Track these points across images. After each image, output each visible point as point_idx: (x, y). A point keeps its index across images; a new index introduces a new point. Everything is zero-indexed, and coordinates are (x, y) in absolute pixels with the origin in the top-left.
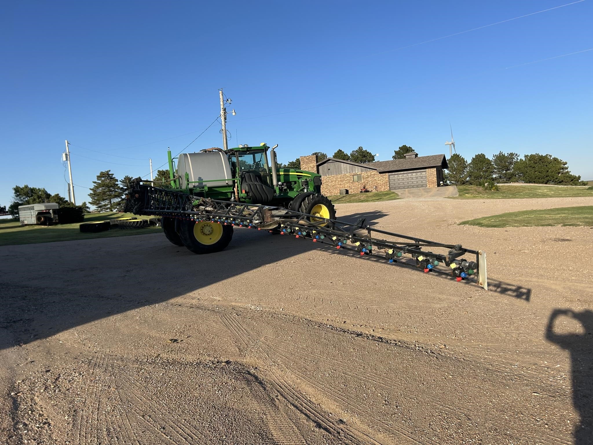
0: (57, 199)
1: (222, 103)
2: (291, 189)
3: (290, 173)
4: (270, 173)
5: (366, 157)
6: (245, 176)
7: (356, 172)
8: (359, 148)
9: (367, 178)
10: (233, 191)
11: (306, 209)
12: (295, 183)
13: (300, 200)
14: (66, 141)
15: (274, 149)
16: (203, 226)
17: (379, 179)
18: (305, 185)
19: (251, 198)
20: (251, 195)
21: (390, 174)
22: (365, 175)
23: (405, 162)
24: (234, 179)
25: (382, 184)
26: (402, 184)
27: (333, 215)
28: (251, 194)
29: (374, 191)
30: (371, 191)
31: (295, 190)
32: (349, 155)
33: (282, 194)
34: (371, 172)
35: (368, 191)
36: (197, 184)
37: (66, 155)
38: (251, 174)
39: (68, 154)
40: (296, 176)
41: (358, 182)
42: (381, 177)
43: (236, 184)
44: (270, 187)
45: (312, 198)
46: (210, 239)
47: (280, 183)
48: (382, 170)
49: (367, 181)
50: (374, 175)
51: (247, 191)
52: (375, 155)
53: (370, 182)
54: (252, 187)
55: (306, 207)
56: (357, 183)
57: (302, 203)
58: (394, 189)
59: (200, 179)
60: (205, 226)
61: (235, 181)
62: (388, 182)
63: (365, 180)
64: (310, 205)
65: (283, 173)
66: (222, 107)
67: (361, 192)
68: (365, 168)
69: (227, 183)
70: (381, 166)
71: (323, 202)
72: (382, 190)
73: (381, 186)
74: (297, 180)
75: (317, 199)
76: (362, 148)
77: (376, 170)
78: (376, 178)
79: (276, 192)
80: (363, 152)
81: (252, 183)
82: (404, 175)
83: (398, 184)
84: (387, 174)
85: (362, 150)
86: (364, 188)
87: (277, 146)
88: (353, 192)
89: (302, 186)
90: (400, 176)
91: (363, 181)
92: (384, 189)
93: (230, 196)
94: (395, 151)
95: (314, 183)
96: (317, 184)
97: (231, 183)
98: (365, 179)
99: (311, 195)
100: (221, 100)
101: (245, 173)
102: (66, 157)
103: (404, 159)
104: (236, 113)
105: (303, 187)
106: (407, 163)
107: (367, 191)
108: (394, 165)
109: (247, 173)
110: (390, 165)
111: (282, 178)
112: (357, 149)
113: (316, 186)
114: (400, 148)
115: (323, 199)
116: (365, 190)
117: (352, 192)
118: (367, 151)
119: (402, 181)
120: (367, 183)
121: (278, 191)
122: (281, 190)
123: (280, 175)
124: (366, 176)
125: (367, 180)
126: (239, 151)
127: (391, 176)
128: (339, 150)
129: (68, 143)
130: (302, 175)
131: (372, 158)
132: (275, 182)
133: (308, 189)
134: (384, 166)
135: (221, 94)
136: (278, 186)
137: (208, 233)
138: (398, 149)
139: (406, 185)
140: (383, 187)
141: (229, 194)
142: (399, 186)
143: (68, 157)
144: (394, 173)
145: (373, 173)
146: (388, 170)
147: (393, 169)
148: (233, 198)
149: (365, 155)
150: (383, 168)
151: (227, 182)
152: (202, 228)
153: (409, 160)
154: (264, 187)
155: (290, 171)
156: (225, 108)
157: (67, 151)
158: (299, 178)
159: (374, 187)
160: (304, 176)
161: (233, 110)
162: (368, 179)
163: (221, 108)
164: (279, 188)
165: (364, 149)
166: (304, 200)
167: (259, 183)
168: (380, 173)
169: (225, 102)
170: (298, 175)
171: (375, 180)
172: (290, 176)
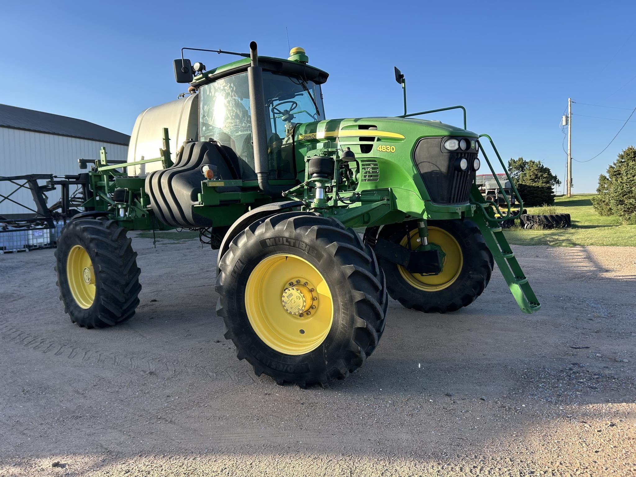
3: (340, 133)
14: (569, 99)
37: (567, 117)
40: (358, 141)
54: (153, 179)
95: (416, 165)
102: (567, 121)
129: (571, 102)
130: (374, 139)
143: (569, 119)
154: (173, 181)
155: (341, 127)
157: (569, 113)
160: (381, 139)
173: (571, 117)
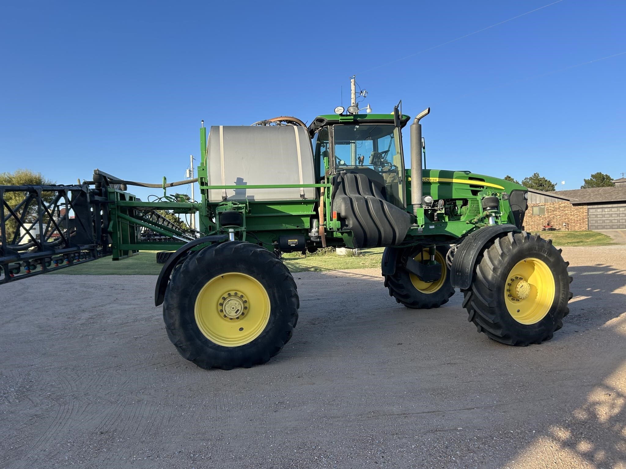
0: (172, 219)
1: (353, 96)
2: (454, 215)
3: (455, 181)
4: (407, 179)
5: (544, 186)
6: (343, 179)
7: (538, 202)
8: (535, 174)
9: (554, 211)
10: (314, 213)
11: (495, 270)
12: (465, 202)
13: (480, 244)
14: (191, 156)
15: (419, 120)
16: (226, 296)
17: (572, 213)
18: (492, 208)
19: (350, 232)
20: (351, 226)
21: (589, 207)
22: (550, 207)
23: (614, 191)
24: (318, 185)
25: (577, 221)
26: (608, 221)
27: (564, 287)
28: (351, 222)
29: (563, 229)
30: (559, 229)
31: (463, 219)
32: (521, 183)
33: (431, 227)
34: (560, 203)
35: (554, 229)
36: (231, 193)
37: (190, 171)
38: (358, 175)
39: (192, 170)
40: (469, 188)
41: (539, 216)
42: (576, 211)
43: (322, 198)
44: (403, 208)
45: (512, 240)
46: (241, 329)
47: (428, 199)
48: (577, 201)
49: (552, 216)
50: (565, 207)
51: (343, 214)
52: (556, 184)
53: (558, 217)
54: (355, 204)
55: (496, 263)
56: (537, 217)
57: (485, 253)
58: (595, 229)
59: (240, 181)
60: (229, 295)
61: (320, 188)
62: (586, 218)
63: (550, 214)
64: (507, 259)
65: (437, 180)
66: (353, 101)
67: (544, 230)
68: (550, 198)
69: (301, 196)
70: (575, 196)
71: (542, 253)
72: (577, 228)
73: (574, 223)
74: (469, 195)
75: (526, 245)
76: (538, 174)
77: (569, 200)
78: (567, 212)
79: (416, 222)
80: (539, 180)
81: (358, 195)
82: (613, 210)
83: (601, 222)
84: (586, 207)
85: (538, 177)
86: (548, 225)
87: (427, 111)
88: (532, 229)
89: (484, 209)
90: (606, 210)
91: (546, 216)
92: (580, 227)
93: (307, 225)
94: (585, 180)
95: (511, 206)
96: (515, 209)
97: (310, 195)
98: (551, 212)
99: (510, 235)
100: (353, 92)
101: (346, 173)
102: (190, 174)
103: (612, 187)
104: (371, 109)
105: (485, 213)
106: (618, 193)
107: (552, 229)
108: (596, 195)
109: (352, 173)
110: (590, 195)
111: (434, 189)
112: (532, 176)
113: (514, 212)
114: (592, 176)
115: (543, 246)
116: (549, 227)
117: (529, 229)
118: (546, 179)
119: (610, 218)
120: (554, 218)
121: (421, 219)
122: (429, 215)
123: (429, 183)
124: (552, 209)
125: (553, 214)
126: (336, 122)
127: (591, 211)
128: (508, 176)
129: (193, 159)
130: (483, 187)
131: (552, 187)
132: (416, 198)
133: (497, 217)
134: (580, 195)
135: (352, 84)
136: (424, 206)
137: (233, 314)
138: (589, 178)
139: (615, 224)
140: (578, 224)
141: (307, 221)
142: (603, 224)
143: (192, 173)
144: (596, 206)
145: (563, 205)
146: (588, 202)
147: (596, 201)
148: (314, 230)
149: (541, 184)
150: (579, 198)
151: (302, 193)
152: (221, 301)
153: (620, 189)
154: (386, 207)
155: (454, 176)
156: (357, 104)
157: (192, 168)
158: (475, 193)
159: (564, 224)
160: (488, 187)
161: (368, 106)
162: (555, 213)
163: (352, 103)
164: (426, 211)
165: (541, 177)
166: (489, 243)
167: (377, 198)
168: (574, 205)
169: (358, 95)
170: (472, 186)
171: (566, 214)
172: (454, 187)
173: (193, 171)
